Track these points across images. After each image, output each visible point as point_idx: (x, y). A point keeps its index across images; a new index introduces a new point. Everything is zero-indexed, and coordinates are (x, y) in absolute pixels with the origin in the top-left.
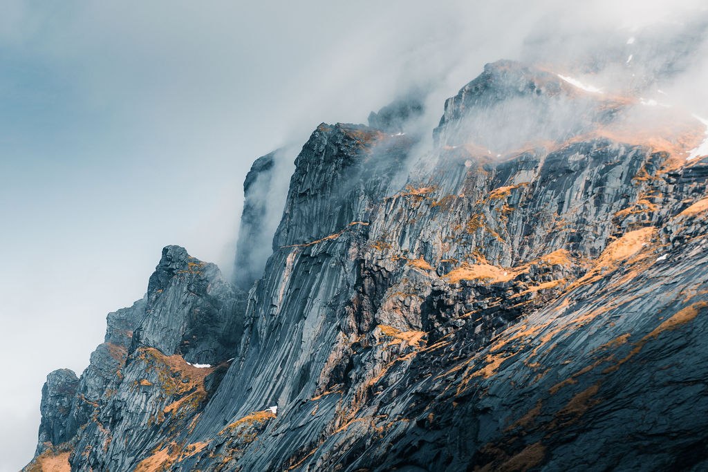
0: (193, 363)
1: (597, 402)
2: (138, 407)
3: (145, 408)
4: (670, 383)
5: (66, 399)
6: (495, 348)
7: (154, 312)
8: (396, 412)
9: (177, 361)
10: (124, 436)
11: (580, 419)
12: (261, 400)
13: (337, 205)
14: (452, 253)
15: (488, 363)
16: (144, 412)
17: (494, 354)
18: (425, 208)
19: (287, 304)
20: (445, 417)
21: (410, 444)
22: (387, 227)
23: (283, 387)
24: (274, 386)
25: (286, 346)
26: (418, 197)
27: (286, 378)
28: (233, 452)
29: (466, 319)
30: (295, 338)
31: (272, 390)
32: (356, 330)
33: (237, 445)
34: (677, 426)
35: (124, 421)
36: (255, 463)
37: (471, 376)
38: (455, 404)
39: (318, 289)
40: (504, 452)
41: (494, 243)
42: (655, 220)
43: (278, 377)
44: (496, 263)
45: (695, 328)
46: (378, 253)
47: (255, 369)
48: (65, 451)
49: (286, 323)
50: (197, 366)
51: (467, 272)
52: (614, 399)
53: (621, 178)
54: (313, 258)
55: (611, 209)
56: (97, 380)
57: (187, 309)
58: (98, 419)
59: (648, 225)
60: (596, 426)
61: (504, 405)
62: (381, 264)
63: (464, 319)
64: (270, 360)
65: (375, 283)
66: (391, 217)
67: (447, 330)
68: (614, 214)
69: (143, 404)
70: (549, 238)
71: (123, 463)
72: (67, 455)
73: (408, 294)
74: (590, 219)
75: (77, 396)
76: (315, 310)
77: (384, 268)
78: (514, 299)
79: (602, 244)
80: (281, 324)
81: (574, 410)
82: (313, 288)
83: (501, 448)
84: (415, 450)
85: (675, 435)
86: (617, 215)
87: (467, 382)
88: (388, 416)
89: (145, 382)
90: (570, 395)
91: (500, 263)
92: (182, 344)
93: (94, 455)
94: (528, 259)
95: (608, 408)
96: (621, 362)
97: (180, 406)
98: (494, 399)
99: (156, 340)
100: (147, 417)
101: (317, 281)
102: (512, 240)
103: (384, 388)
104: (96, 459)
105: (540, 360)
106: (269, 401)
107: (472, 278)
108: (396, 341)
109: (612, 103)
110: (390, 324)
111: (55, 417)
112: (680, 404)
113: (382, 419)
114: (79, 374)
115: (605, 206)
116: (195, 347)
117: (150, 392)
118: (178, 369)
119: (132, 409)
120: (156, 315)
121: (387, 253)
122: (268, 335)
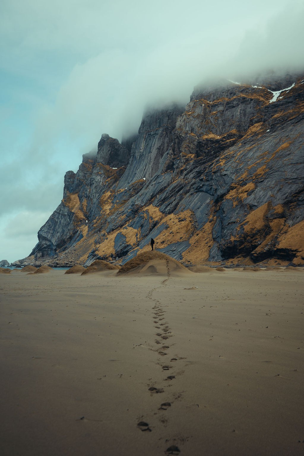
0: (112, 167)
1: (267, 170)
2: (98, 180)
3: (100, 180)
4: (291, 164)
5: (72, 179)
6: (221, 157)
7: (100, 153)
8: (191, 177)
9: (108, 167)
10: (95, 188)
11: (263, 175)
12: (140, 176)
13: (158, 119)
14: (201, 131)
15: (221, 162)
16: (100, 182)
17: (222, 159)
18: (192, 118)
19: (145, 149)
20: (210, 177)
21: (199, 186)
22: (181, 123)
23: (146, 173)
24: (144, 172)
25: (146, 161)
26: (189, 115)
27: (147, 170)
28: (134, 191)
29: (208, 150)
30: (149, 158)
31: (143, 173)
32: (173, 154)
33: (135, 189)
34: (300, 176)
35: (95, 184)
36: (147, 193)
37: (216, 166)
38: (213, 174)
39: (154, 144)
40: (239, 186)
41: (214, 128)
42: (263, 120)
43: (145, 170)
44: (215, 133)
45: (291, 149)
46: (179, 131)
47: (136, 168)
48: (76, 193)
49: (145, 154)
50: (113, 168)
51: (207, 136)
52: (272, 169)
53: (250, 108)
54: (152, 135)
55: (249, 117)
56: (82, 173)
57: (110, 152)
58: (86, 184)
59: (261, 122)
60: (269, 177)
61: (232, 173)
62: (180, 134)
63: (207, 150)
64: (141, 165)
65: (179, 140)
66: (182, 121)
67: (203, 153)
68: (250, 119)
69: (100, 179)
70: (230, 126)
71: (95, 196)
72: (77, 194)
73: (189, 143)
74: (243, 120)
75: (76, 178)
76: (154, 150)
77: (181, 136)
78: (223, 144)
79: (247, 128)
80: (144, 155)
81: (260, 173)
82: (153, 143)
83: (238, 185)
84: (201, 187)
85: (300, 178)
86: (251, 119)
87: (215, 167)
88: (188, 178)
89: (100, 173)
90: (256, 169)
91: (216, 134)
92: (109, 162)
93: (86, 194)
94: (225, 132)
95: (272, 172)
96: (270, 159)
97: (110, 179)
98: (227, 171)
99: (102, 161)
100: (101, 182)
101: (154, 142)
102: (219, 127)
103: (185, 171)
104: (87, 195)
105: (239, 160)
106: (143, 176)
107: (209, 138)
108: (187, 157)
109: (244, 87)
110: (185, 152)
111: (69, 184)
112: (298, 170)
113: (187, 179)
114: (75, 172)
115: (247, 117)
116: (112, 163)
117: (102, 176)
118: (108, 169)
119: (97, 180)
120: (101, 154)
121: (182, 131)
122: (140, 158)
